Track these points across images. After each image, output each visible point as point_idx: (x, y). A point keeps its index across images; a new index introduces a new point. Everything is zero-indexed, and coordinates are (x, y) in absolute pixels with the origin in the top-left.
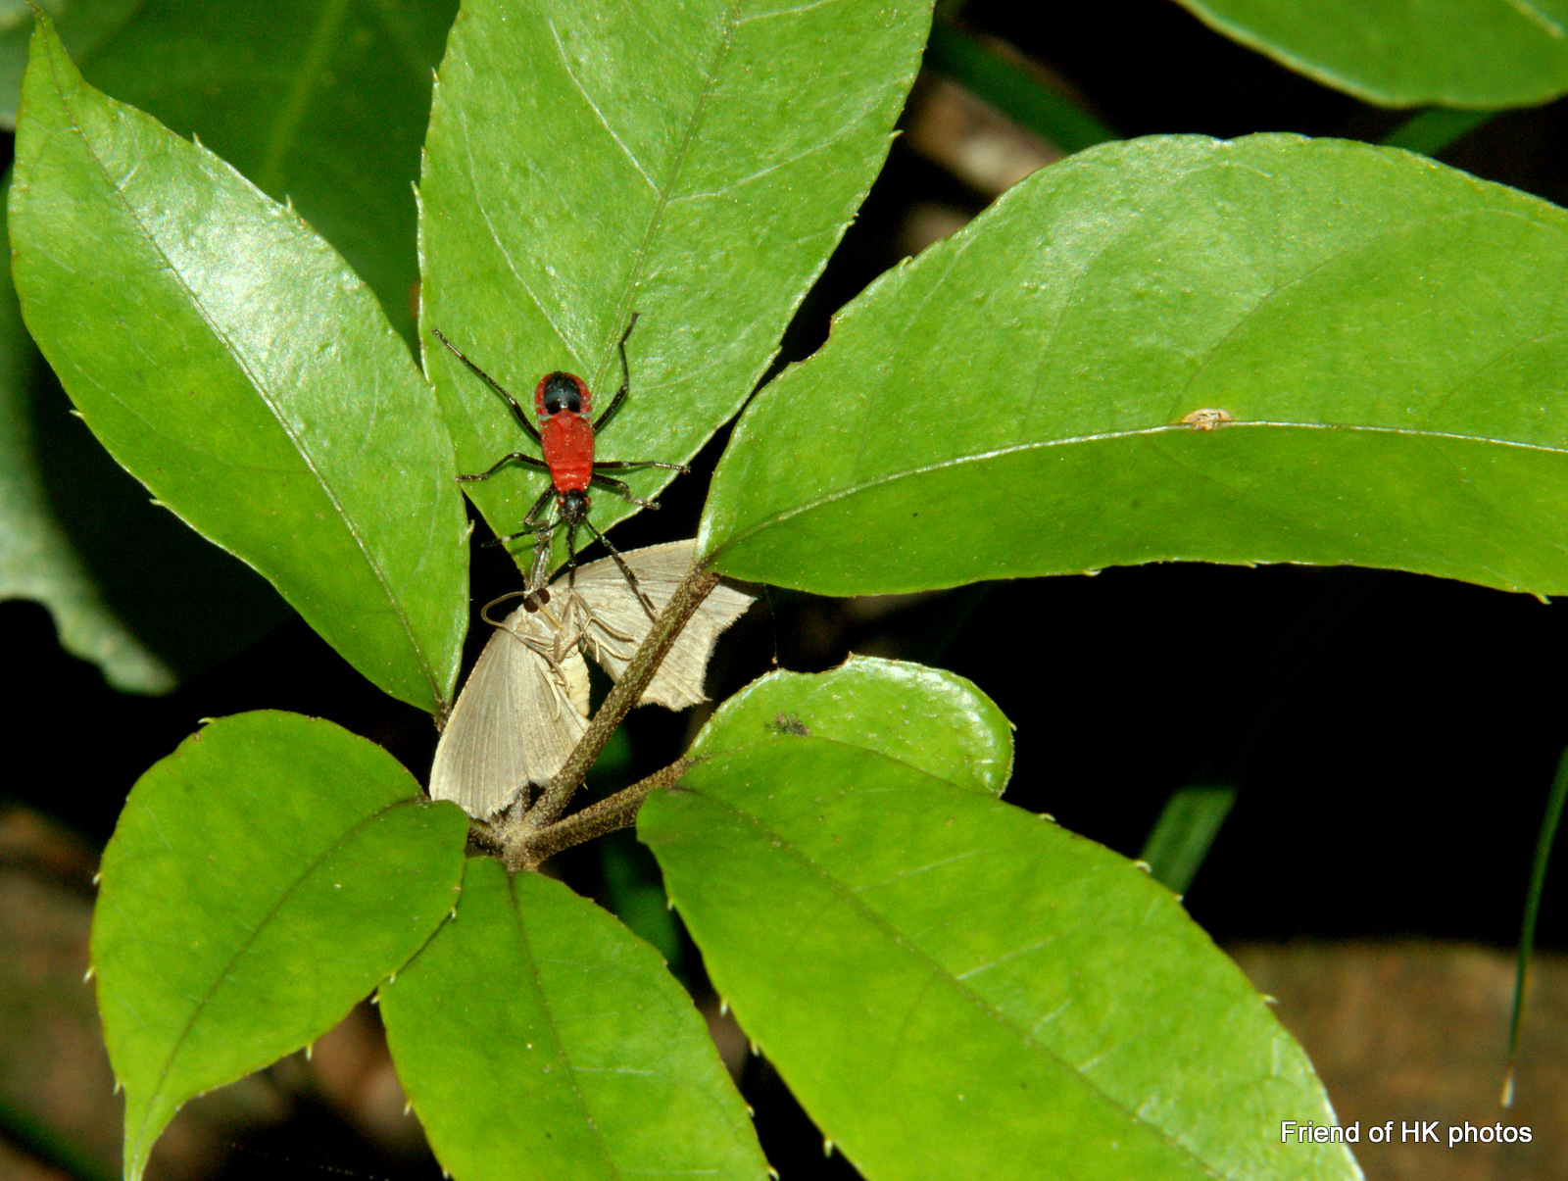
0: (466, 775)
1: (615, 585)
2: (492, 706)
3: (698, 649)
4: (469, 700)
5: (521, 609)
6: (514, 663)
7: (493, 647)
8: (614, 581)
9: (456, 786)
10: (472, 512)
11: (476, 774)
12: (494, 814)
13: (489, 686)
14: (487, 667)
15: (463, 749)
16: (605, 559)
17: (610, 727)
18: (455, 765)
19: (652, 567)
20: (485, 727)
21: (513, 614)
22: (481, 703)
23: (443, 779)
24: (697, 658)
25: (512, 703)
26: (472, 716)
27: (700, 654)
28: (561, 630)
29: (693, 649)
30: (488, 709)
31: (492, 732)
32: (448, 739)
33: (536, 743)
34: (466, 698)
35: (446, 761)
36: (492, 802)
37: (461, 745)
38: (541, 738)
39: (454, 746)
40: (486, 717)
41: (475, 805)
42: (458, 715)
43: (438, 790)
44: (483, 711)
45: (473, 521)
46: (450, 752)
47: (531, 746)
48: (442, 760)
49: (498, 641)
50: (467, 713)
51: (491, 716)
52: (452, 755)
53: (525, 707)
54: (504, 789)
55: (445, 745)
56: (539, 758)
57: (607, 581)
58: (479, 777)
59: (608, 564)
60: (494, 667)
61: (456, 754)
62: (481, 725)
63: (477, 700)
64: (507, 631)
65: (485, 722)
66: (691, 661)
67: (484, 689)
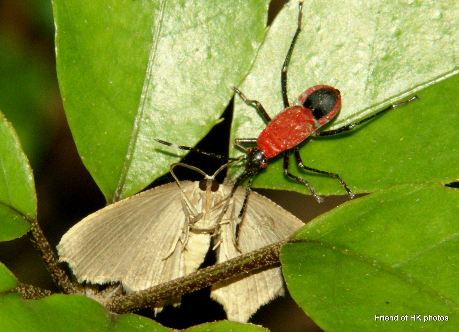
0: (89, 246)
1: (255, 217)
2: (136, 222)
3: (264, 294)
4: (126, 207)
5: (197, 183)
6: (167, 211)
7: (164, 190)
8: (257, 215)
9: (79, 247)
10: (228, 113)
11: (95, 251)
12: (85, 281)
13: (144, 210)
14: (151, 198)
15: (100, 230)
16: (261, 196)
17: (180, 288)
18: (88, 235)
19: (280, 225)
20: (122, 230)
21: (190, 182)
22: (131, 215)
23: (75, 237)
24: (259, 298)
25: (147, 230)
26: (120, 218)
27: (262, 296)
28: (207, 212)
29: (261, 291)
30: (132, 222)
31: (123, 236)
32: (96, 217)
33: (143, 265)
34: (125, 204)
35: (85, 229)
36: (90, 274)
37: (101, 227)
38: (149, 265)
39: (96, 225)
40: (127, 225)
41: (80, 267)
42: (113, 209)
43: (68, 241)
44: (129, 220)
45: (223, 119)
46: (92, 226)
47: (139, 263)
48: (83, 226)
49: (170, 189)
50: (119, 213)
51: (130, 227)
52: (92, 228)
53: (154, 240)
54: (103, 272)
55: (92, 219)
56: (137, 275)
57: (253, 211)
58: (96, 253)
59: (260, 201)
60: (155, 202)
61: (94, 230)
62: (121, 227)
63: (130, 211)
64: (180, 188)
65: (124, 228)
66: (255, 297)
67: (140, 208)
